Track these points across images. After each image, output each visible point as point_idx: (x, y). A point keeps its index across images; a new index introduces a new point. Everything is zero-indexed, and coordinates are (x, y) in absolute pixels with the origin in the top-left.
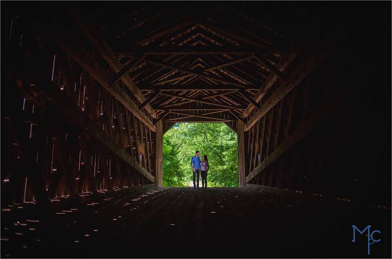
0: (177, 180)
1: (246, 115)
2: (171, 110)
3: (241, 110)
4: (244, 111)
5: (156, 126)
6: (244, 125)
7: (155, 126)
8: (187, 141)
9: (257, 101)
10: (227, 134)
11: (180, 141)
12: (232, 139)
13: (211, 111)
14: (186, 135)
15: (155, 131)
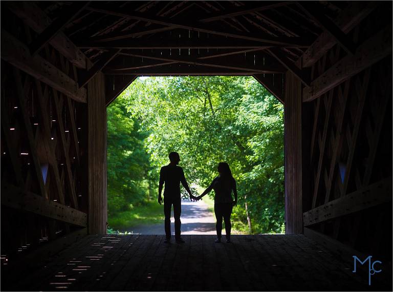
0: (148, 185)
1: (308, 61)
2: (121, 48)
3: (297, 48)
4: (304, 50)
5: (86, 87)
6: (303, 86)
7: (83, 89)
8: (168, 109)
9: (345, 29)
10: (260, 99)
11: (151, 110)
12: (271, 111)
13: (220, 51)
14: (163, 97)
15: (84, 101)
